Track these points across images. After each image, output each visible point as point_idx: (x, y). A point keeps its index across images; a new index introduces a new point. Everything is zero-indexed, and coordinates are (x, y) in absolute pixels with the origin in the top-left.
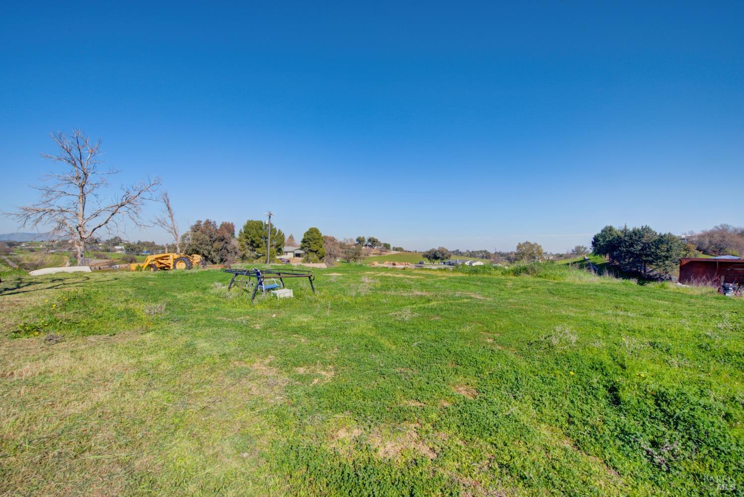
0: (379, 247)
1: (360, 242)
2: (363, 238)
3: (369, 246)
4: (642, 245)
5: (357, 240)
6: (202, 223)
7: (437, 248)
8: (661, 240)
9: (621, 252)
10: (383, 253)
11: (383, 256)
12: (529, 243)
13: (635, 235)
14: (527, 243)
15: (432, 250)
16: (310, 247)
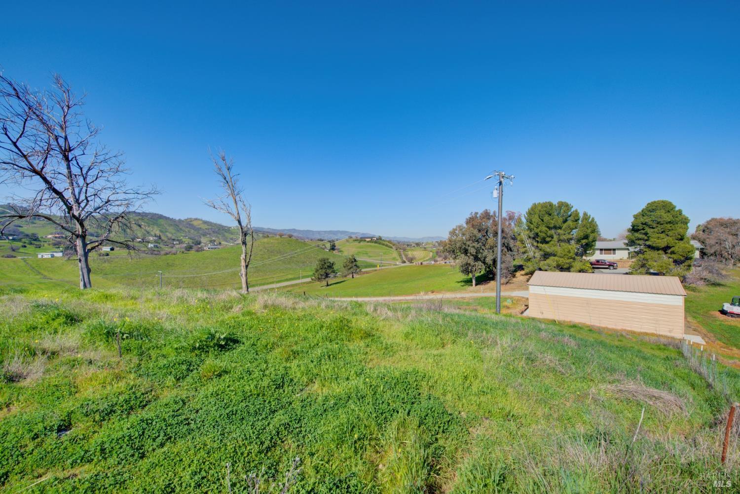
16: (646, 240)
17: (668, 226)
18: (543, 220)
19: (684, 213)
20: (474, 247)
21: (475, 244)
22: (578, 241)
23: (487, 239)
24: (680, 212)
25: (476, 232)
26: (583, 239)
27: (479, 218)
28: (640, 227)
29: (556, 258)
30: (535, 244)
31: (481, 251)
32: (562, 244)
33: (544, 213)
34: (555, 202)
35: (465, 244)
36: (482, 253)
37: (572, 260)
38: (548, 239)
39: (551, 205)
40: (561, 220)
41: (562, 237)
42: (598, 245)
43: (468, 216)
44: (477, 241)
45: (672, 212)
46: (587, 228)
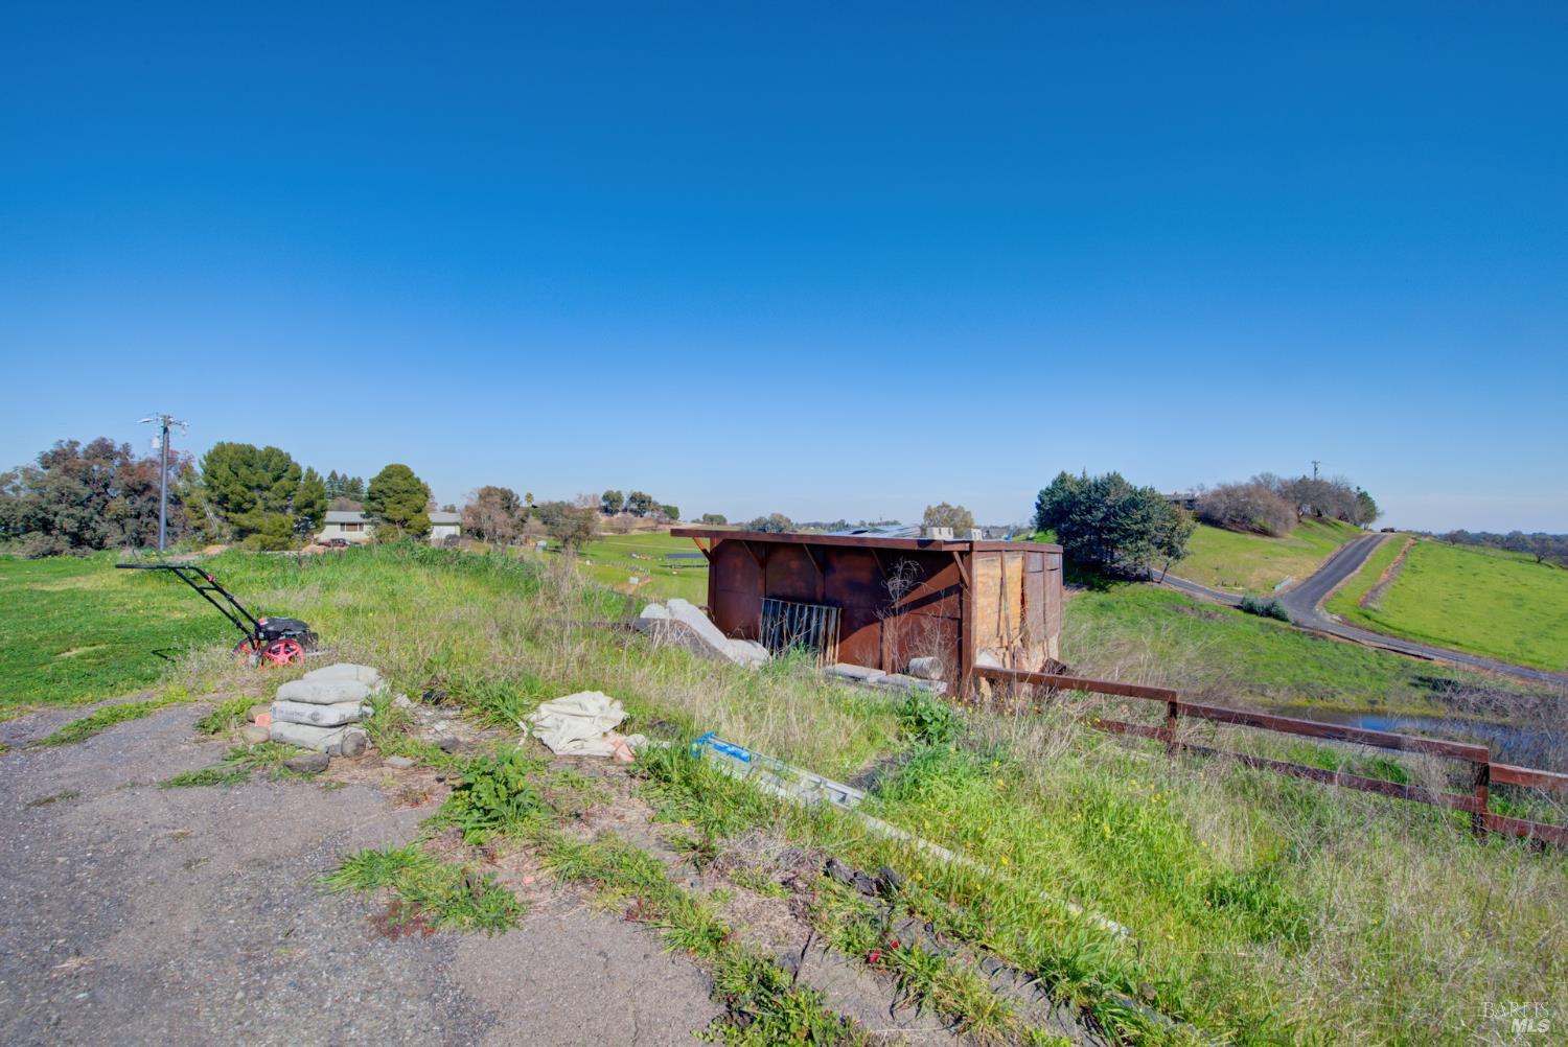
0: (656, 515)
1: (611, 503)
2: (619, 493)
3: (632, 511)
4: (1105, 510)
5: (606, 498)
6: (79, 449)
7: (767, 516)
8: (1137, 502)
9: (1074, 523)
10: (661, 526)
11: (660, 532)
12: (948, 506)
13: (1096, 491)
14: (945, 506)
15: (759, 521)
16: (384, 511)
17: (405, 495)
18: (236, 474)
19: (422, 481)
20: (72, 516)
21: (78, 511)
22: (298, 510)
23: (106, 502)
24: (418, 480)
25: (77, 485)
26: (306, 507)
27: (80, 455)
28: (377, 495)
29: (260, 536)
30: (222, 513)
31: (92, 524)
32: (271, 514)
33: (239, 462)
34: (260, 446)
35: (45, 510)
36: (95, 530)
37: (287, 539)
38: (246, 506)
39: (252, 450)
40: (269, 476)
41: (272, 504)
42: (330, 516)
43: (49, 447)
44: (81, 504)
45: (409, 480)
46: (312, 492)
